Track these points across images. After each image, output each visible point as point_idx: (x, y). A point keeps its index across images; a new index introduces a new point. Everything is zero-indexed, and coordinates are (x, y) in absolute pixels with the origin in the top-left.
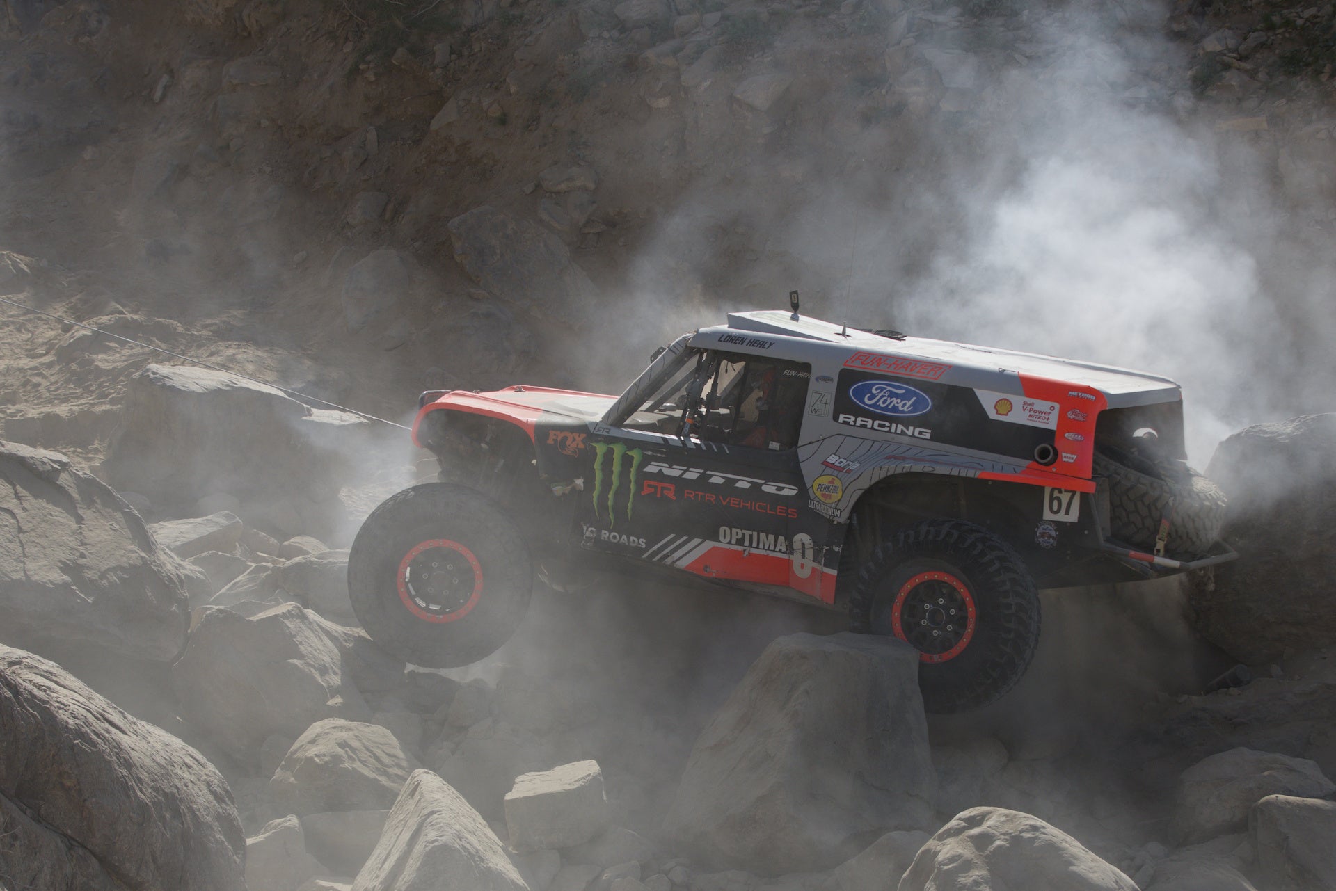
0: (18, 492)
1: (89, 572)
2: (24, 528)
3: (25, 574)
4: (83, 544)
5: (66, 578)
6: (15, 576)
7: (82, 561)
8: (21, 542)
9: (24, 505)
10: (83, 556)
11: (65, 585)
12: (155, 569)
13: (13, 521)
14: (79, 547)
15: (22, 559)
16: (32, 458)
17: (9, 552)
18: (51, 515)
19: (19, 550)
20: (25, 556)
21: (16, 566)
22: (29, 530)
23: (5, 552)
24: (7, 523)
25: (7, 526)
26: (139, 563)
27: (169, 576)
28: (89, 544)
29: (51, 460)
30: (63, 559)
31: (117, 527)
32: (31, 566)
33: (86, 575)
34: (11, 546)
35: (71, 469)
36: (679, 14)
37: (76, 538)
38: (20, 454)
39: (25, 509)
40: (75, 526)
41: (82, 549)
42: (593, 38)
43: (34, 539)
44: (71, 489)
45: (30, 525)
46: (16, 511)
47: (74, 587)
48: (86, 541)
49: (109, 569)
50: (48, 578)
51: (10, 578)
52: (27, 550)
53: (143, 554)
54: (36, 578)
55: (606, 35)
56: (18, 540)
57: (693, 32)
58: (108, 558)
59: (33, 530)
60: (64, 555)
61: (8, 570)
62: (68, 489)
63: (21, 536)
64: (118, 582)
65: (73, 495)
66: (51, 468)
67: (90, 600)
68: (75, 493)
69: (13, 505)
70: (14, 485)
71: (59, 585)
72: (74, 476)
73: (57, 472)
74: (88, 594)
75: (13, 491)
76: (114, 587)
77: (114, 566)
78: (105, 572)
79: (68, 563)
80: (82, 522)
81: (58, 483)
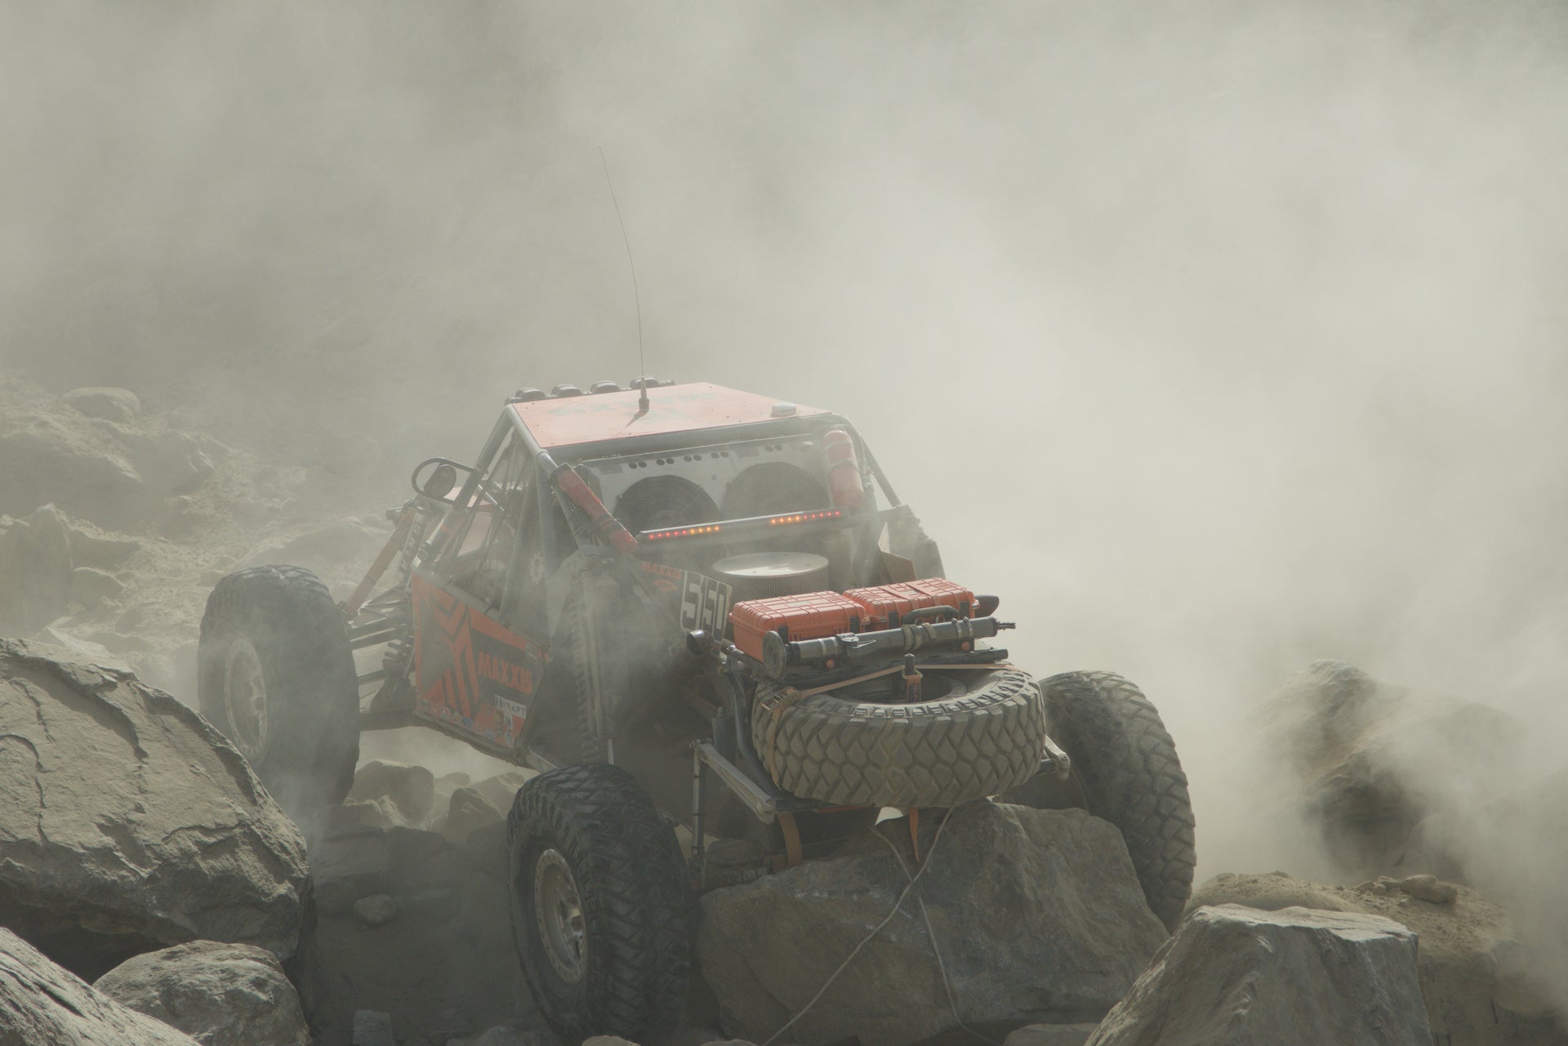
0: (42, 714)
1: (146, 833)
2: (46, 766)
3: (40, 831)
4: (142, 792)
5: (109, 841)
6: (22, 835)
7: (136, 816)
8: (38, 785)
9: (51, 733)
10: (139, 809)
11: (104, 855)
12: (258, 832)
13: (30, 755)
14: (133, 796)
15: (38, 810)
16: (71, 665)
17: (16, 799)
18: (95, 749)
19: (34, 797)
20: (43, 806)
21: (27, 821)
22: (52, 769)
23: (10, 800)
24: (19, 758)
25: (17, 762)
26: (233, 821)
27: (281, 846)
28: (151, 793)
29: (103, 669)
30: (105, 813)
32: (50, 820)
33: (142, 837)
34: (21, 790)
35: (134, 682)
37: (131, 783)
38: (51, 658)
39: (50, 738)
40: (132, 764)
41: (139, 799)
43: (61, 783)
44: (130, 712)
45: (58, 762)
46: (34, 741)
47: (119, 854)
48: (149, 788)
49: (181, 829)
50: (76, 839)
51: (14, 836)
52: (47, 797)
53: (240, 810)
54: (56, 838)
56: (34, 783)
58: (183, 813)
59: (60, 769)
60: (109, 808)
61: (12, 825)
62: (125, 711)
63: (40, 776)
64: (195, 848)
65: (135, 721)
66: (100, 680)
67: (144, 873)
68: (138, 718)
69: (32, 731)
70: (38, 704)
71: (94, 850)
72: (138, 692)
73: (111, 686)
74: (142, 865)
75: (34, 712)
76: (187, 855)
77: (190, 824)
78: (174, 832)
79: (112, 816)
80: (145, 760)
81: (111, 702)
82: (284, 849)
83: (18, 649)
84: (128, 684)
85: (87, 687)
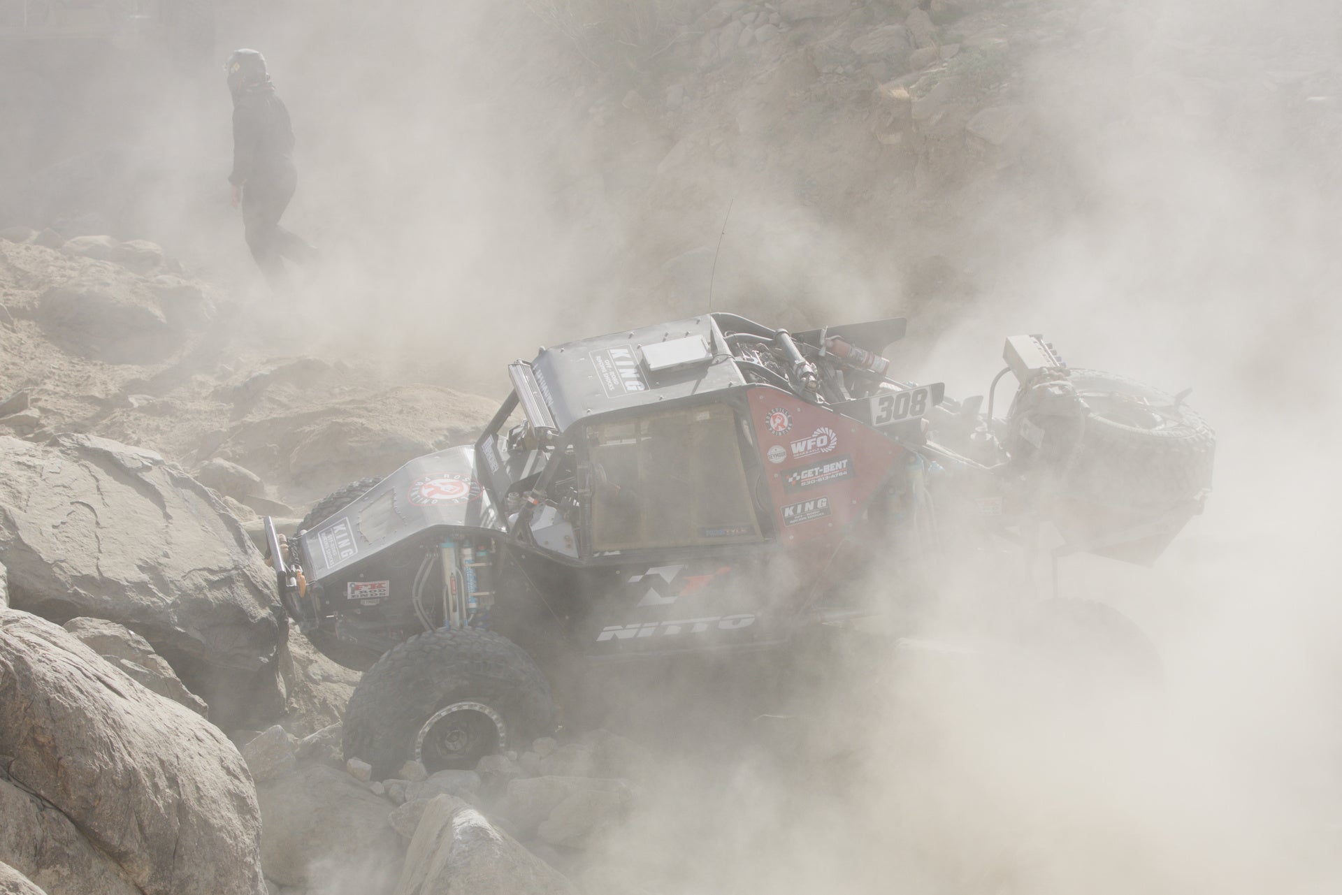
0: (100, 487)
1: (171, 572)
2: (102, 524)
3: (98, 569)
4: (168, 543)
5: (145, 577)
6: (85, 572)
7: (163, 560)
8: (97, 537)
9: (106, 501)
10: (166, 555)
11: (142, 587)
12: (248, 573)
13: (91, 516)
14: (162, 546)
15: (97, 554)
16: (120, 453)
17: (82, 546)
18: (136, 513)
19: (94, 545)
20: (100, 552)
21: (88, 562)
22: (107, 526)
23: (77, 547)
24: (84, 518)
25: (83, 520)
26: (230, 566)
27: (264, 583)
28: (174, 544)
29: (143, 457)
30: (143, 557)
31: (210, 529)
32: (105, 562)
33: (167, 575)
34: (85, 540)
35: (164, 467)
36: (918, 48)
37: (160, 537)
38: (107, 449)
39: (105, 505)
40: (161, 523)
41: (166, 548)
42: (827, 74)
43: (112, 536)
44: (161, 487)
45: (110, 521)
46: (94, 506)
47: (152, 587)
48: (173, 541)
49: (194, 570)
50: (122, 576)
51: (80, 572)
52: (103, 545)
53: (236, 558)
54: (109, 575)
55: (840, 70)
56: (94, 536)
57: (929, 65)
58: (196, 559)
59: (112, 526)
60: (145, 554)
61: (79, 564)
62: (157, 487)
63: (98, 531)
64: (204, 584)
65: (164, 494)
66: (140, 465)
67: (169, 600)
68: (166, 491)
69: (93, 500)
70: (97, 480)
71: (135, 583)
72: (166, 473)
73: (148, 469)
74: (168, 594)
75: (95, 486)
76: (199, 588)
77: (201, 567)
78: (190, 572)
79: (148, 561)
80: (170, 521)
81: (147, 480)
82: (266, 586)
83: (84, 441)
84: (159, 468)
85: (129, 469)
